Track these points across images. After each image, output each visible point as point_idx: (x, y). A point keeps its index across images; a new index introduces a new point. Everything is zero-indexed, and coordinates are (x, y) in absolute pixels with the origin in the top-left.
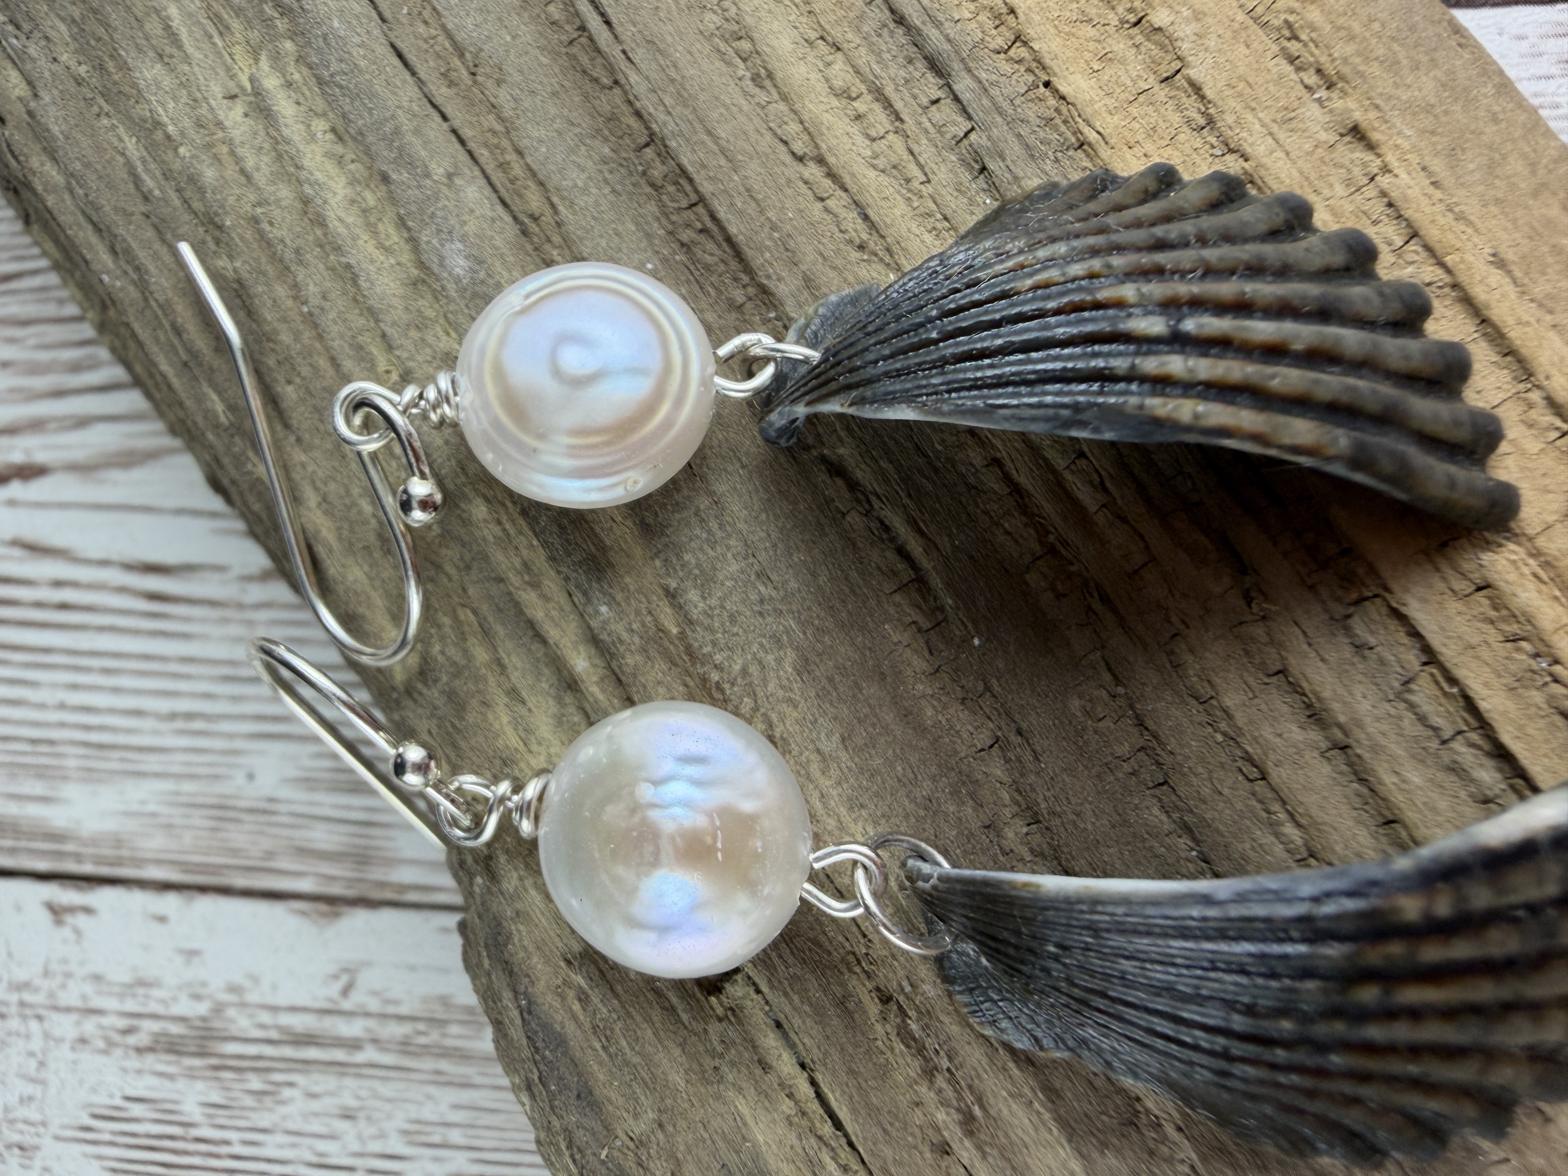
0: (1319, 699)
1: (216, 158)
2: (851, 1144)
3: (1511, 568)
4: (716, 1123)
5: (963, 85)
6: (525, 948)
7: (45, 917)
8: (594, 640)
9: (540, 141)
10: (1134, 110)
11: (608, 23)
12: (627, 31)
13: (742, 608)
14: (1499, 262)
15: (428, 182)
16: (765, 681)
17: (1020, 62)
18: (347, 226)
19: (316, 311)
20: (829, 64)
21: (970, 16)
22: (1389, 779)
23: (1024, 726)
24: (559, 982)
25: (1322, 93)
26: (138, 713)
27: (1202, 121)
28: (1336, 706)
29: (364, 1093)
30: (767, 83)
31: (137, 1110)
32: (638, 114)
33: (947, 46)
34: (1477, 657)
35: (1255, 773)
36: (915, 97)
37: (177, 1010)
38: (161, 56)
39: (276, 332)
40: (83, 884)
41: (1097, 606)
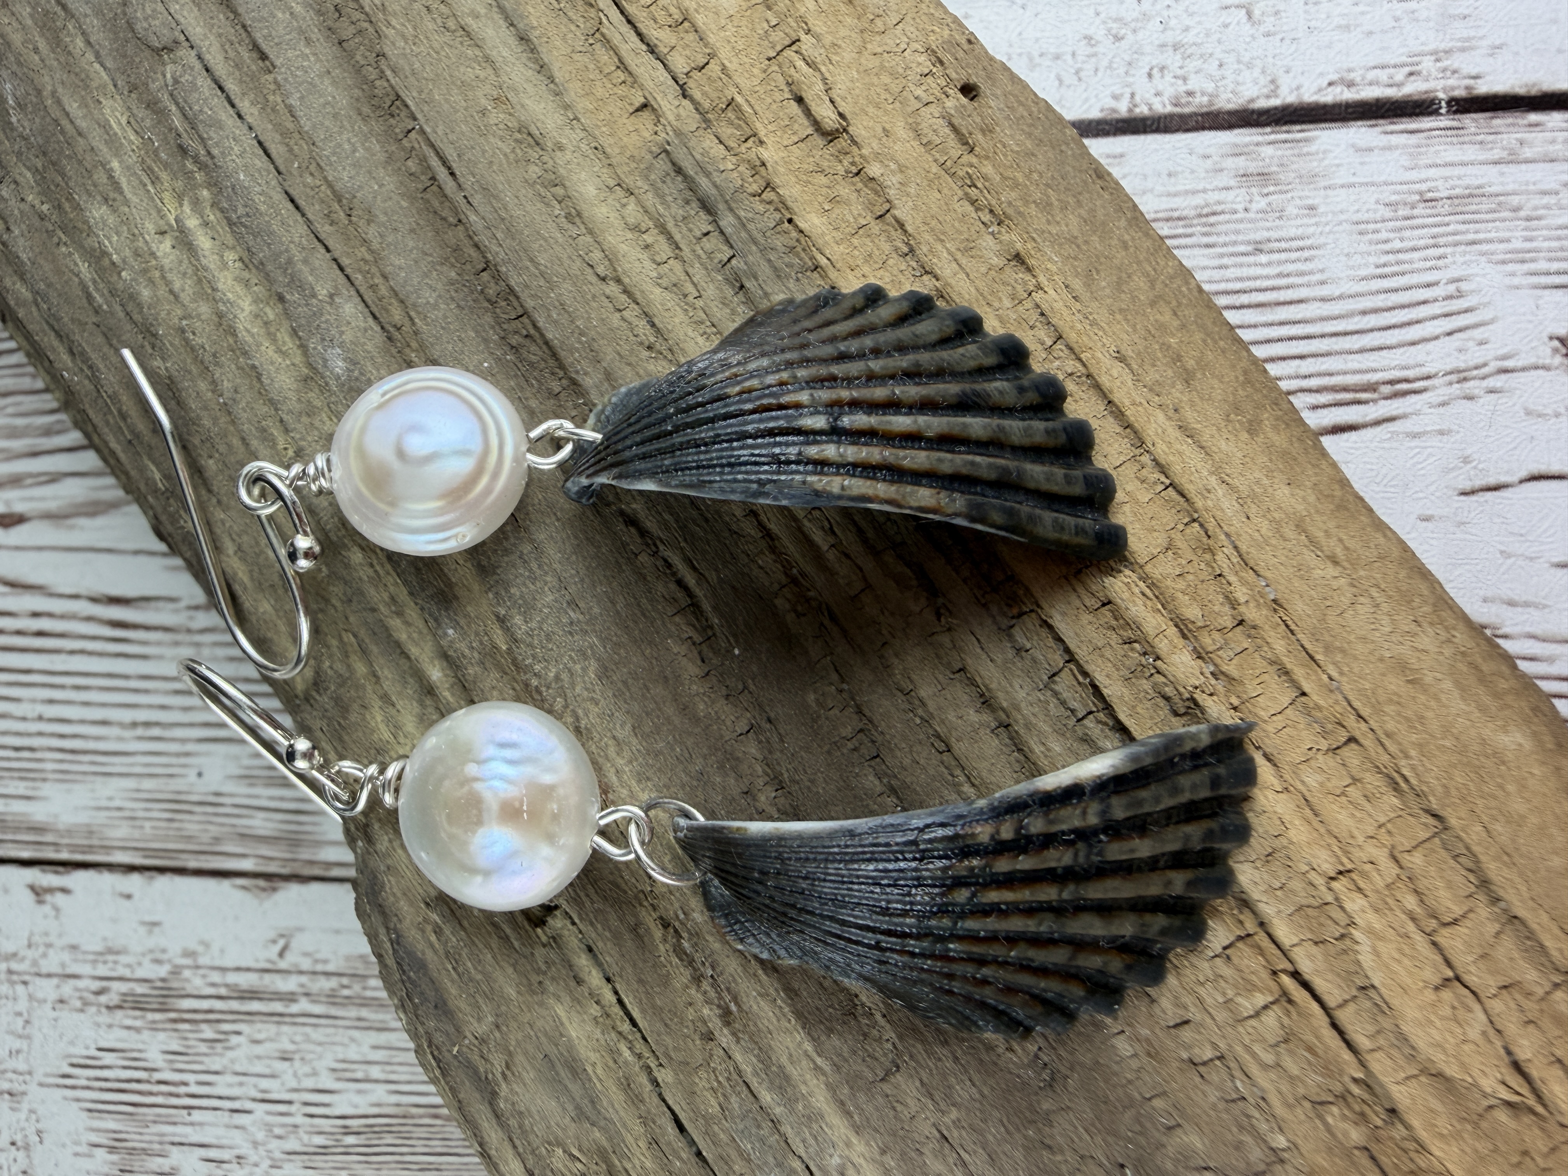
0: (988, 689)
1: (151, 281)
2: (644, 1039)
3: (1125, 589)
4: (539, 1023)
5: (727, 221)
6: (394, 895)
7: (29, 897)
8: (445, 656)
9: (400, 268)
10: (855, 241)
11: (452, 174)
12: (468, 181)
13: (556, 629)
14: (1121, 358)
15: (314, 301)
16: (573, 685)
17: (770, 203)
18: (253, 336)
19: (230, 402)
20: (624, 206)
21: (732, 167)
22: (1038, 749)
23: (772, 715)
24: (420, 919)
25: (994, 228)
26: (104, 723)
27: (906, 249)
28: (1000, 695)
29: (298, 1038)
30: (577, 220)
31: (109, 1059)
32: (476, 246)
33: (714, 191)
34: (1102, 656)
35: (943, 747)
36: (690, 230)
37: (140, 973)
38: (106, 200)
39: (199, 418)
40: (61, 869)
41: (827, 622)
